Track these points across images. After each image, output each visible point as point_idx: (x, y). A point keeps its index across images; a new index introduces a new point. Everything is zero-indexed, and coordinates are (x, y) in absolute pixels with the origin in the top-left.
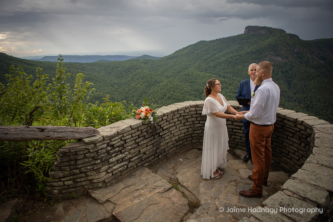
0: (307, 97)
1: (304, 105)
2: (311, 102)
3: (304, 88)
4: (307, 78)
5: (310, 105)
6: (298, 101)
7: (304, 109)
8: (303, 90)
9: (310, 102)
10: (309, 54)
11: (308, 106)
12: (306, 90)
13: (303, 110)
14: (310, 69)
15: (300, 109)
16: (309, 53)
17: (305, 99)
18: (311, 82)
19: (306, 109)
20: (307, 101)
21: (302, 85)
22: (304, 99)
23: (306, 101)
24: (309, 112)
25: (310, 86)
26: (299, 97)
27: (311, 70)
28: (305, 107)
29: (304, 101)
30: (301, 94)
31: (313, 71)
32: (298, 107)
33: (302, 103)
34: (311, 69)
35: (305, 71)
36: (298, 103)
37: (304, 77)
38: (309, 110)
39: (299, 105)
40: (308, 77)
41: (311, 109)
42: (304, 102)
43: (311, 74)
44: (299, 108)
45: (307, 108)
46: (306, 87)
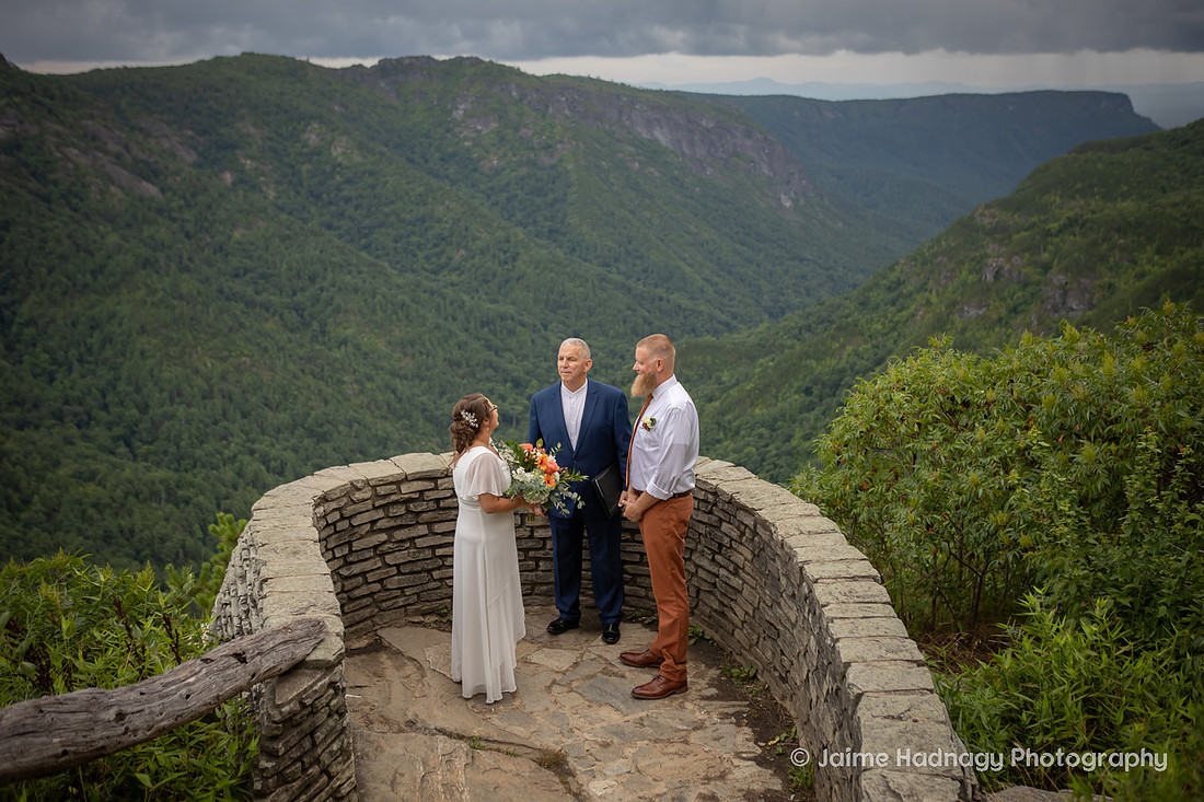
0: (114, 387)
1: (110, 429)
2: (144, 408)
3: (89, 341)
4: (95, 278)
5: (141, 426)
6: (76, 414)
7: (113, 453)
8: (89, 350)
9: (135, 411)
10: (76, 151)
11: (133, 432)
12: (103, 347)
13: (111, 457)
14: (97, 231)
15: (94, 458)
16: (74, 146)
17: (109, 398)
18: (118, 304)
19: (123, 449)
20: (121, 403)
21: (74, 325)
22: (104, 396)
23: (115, 410)
24: (144, 464)
25: (120, 324)
26: (76, 393)
27: (103, 237)
28: (116, 439)
29: (105, 407)
30: (83, 376)
31: (113, 239)
32: (81, 446)
33: (98, 425)
34: (101, 228)
35: (77, 246)
36: (79, 427)
37: (79, 276)
38: (138, 452)
39: (86, 438)
40: (100, 277)
41: (150, 443)
42: (109, 413)
43: (109, 257)
44: (90, 452)
45: (128, 445)
46: (97, 334)
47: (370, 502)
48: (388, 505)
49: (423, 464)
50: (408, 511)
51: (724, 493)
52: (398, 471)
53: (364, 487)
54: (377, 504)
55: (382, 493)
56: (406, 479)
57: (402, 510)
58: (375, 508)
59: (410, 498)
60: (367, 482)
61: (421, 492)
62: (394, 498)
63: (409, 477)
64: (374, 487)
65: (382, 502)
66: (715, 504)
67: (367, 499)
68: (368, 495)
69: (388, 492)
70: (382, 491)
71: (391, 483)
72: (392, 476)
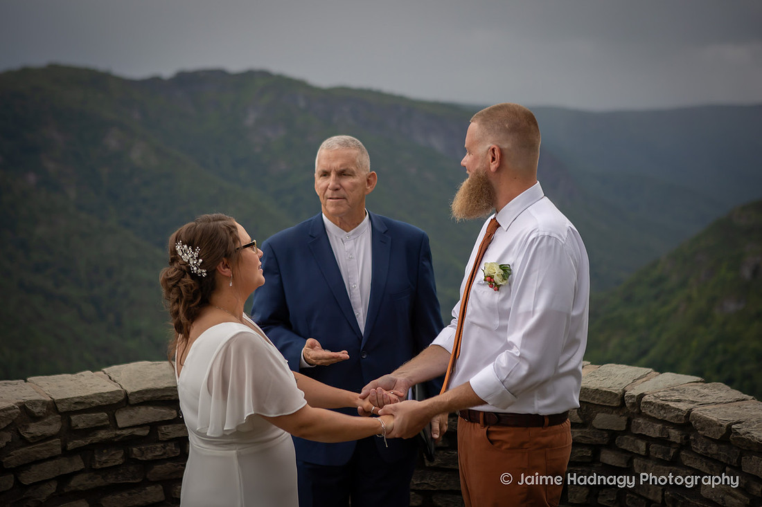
47: (57, 442)
48: (92, 448)
49: (159, 378)
50: (129, 460)
51: (710, 423)
52: (111, 387)
53: (46, 415)
54: (70, 446)
55: (81, 425)
56: (125, 401)
57: (117, 458)
58: (66, 453)
59: (132, 436)
60: (53, 406)
61: (154, 426)
62: (102, 435)
63: (132, 400)
64: (66, 415)
65: (81, 442)
66: (686, 445)
67: (52, 437)
68: (55, 428)
69: (92, 424)
70: (79, 421)
71: (99, 408)
72: (100, 395)
